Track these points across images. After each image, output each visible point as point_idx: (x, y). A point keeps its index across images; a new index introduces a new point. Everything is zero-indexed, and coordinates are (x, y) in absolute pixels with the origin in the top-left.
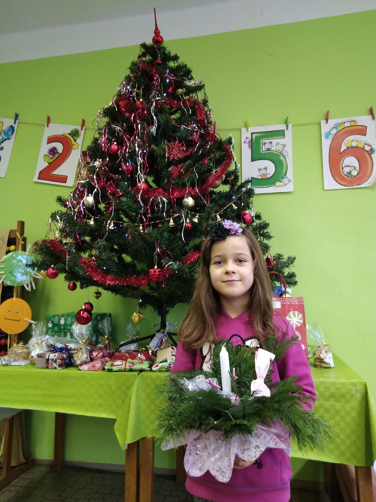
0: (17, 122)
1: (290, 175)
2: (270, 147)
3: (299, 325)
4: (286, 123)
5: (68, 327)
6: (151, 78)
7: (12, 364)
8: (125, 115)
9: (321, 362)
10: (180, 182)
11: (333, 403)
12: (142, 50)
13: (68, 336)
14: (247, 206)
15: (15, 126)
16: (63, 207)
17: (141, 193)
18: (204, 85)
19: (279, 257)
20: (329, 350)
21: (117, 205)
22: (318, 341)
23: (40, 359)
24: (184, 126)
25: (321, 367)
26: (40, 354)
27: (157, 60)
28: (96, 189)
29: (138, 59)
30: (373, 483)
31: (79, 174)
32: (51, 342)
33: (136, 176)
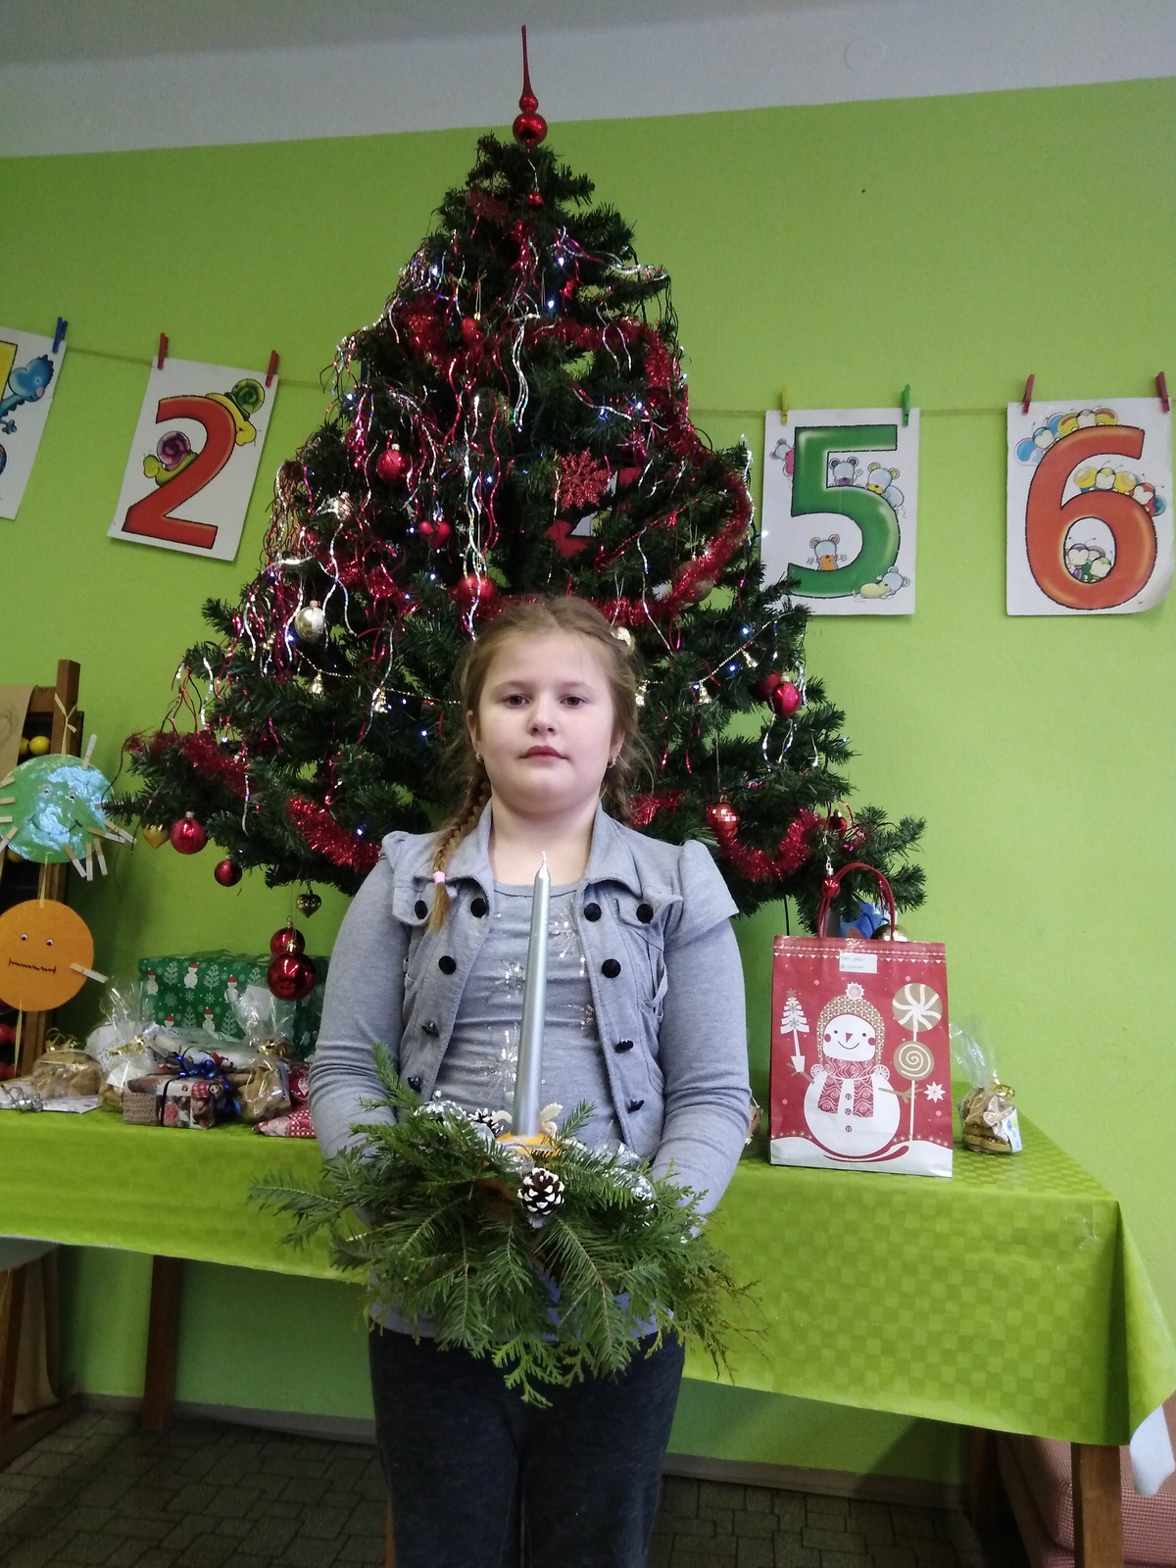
0: (63, 345)
1: (906, 563)
2: (849, 476)
3: (929, 1027)
4: (903, 403)
5: (210, 998)
6: (511, 252)
7: (45, 1108)
8: (423, 359)
9: (983, 1136)
10: (595, 580)
11: (1021, 1259)
12: (482, 159)
13: (209, 1024)
14: (789, 660)
15: (56, 360)
16: (224, 632)
17: (474, 608)
18: (668, 279)
19: (871, 818)
20: (1011, 1102)
21: (401, 641)
22: (978, 1072)
23: (139, 1096)
24: (611, 409)
25: (983, 1151)
26: (137, 1080)
27: (527, 195)
28: (335, 586)
29: (468, 184)
30: (1123, 1494)
31: (272, 532)
32: (169, 1042)
33: (461, 555)
